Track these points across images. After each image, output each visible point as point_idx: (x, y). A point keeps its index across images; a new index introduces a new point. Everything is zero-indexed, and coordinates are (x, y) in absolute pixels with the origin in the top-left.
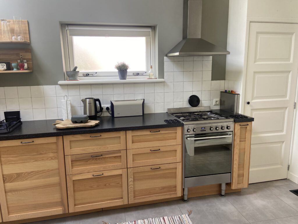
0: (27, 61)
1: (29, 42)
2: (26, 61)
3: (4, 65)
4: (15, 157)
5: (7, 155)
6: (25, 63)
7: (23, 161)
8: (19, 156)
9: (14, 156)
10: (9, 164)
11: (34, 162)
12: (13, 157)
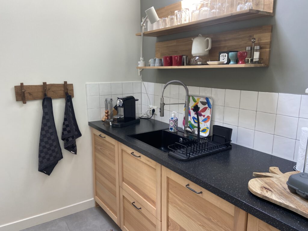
0: (261, 48)
1: (271, 11)
2: (258, 47)
3: (225, 56)
4: (181, 201)
5: (174, 193)
6: (257, 51)
7: (189, 215)
8: (185, 204)
9: (181, 199)
10: (175, 207)
11: (200, 225)
12: (179, 200)
